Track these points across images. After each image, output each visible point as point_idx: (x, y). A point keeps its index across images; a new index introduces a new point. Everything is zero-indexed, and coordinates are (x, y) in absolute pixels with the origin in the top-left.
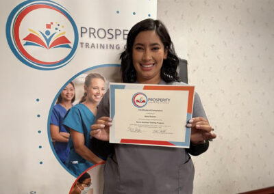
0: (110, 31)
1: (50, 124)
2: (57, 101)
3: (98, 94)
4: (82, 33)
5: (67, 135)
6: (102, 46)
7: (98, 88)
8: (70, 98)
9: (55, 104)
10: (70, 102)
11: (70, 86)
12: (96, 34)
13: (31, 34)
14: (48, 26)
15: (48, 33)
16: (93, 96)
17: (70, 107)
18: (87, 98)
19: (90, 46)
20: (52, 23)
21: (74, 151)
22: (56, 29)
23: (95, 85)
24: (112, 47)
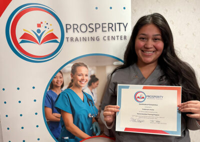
0: (91, 26)
1: (45, 107)
2: (49, 87)
3: (83, 80)
4: (67, 29)
5: (59, 115)
6: (84, 39)
7: (82, 75)
8: (60, 85)
9: (48, 90)
10: (60, 88)
11: (59, 74)
12: (79, 29)
13: (25, 33)
14: (39, 26)
15: (39, 31)
16: (79, 82)
17: (60, 92)
18: (73, 84)
19: (74, 40)
20: (42, 23)
21: (65, 128)
22: (46, 27)
24: (93, 39)
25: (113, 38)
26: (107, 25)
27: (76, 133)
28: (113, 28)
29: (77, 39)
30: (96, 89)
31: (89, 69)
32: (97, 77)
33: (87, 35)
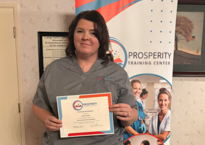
0: (146, 54)
3: (137, 92)
4: (129, 55)
6: (141, 63)
7: (137, 88)
12: (137, 56)
16: (134, 94)
23: (135, 87)
24: (146, 63)
25: (161, 63)
26: (157, 54)
27: (129, 131)
28: (161, 56)
29: (135, 63)
30: (145, 100)
31: (142, 85)
32: (147, 90)
33: (143, 60)
